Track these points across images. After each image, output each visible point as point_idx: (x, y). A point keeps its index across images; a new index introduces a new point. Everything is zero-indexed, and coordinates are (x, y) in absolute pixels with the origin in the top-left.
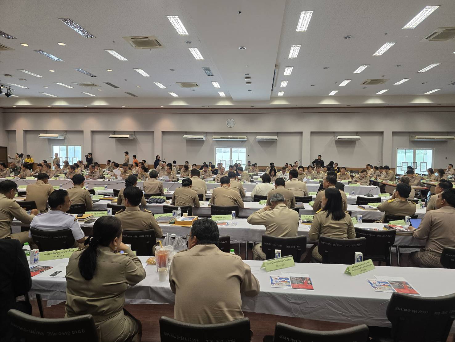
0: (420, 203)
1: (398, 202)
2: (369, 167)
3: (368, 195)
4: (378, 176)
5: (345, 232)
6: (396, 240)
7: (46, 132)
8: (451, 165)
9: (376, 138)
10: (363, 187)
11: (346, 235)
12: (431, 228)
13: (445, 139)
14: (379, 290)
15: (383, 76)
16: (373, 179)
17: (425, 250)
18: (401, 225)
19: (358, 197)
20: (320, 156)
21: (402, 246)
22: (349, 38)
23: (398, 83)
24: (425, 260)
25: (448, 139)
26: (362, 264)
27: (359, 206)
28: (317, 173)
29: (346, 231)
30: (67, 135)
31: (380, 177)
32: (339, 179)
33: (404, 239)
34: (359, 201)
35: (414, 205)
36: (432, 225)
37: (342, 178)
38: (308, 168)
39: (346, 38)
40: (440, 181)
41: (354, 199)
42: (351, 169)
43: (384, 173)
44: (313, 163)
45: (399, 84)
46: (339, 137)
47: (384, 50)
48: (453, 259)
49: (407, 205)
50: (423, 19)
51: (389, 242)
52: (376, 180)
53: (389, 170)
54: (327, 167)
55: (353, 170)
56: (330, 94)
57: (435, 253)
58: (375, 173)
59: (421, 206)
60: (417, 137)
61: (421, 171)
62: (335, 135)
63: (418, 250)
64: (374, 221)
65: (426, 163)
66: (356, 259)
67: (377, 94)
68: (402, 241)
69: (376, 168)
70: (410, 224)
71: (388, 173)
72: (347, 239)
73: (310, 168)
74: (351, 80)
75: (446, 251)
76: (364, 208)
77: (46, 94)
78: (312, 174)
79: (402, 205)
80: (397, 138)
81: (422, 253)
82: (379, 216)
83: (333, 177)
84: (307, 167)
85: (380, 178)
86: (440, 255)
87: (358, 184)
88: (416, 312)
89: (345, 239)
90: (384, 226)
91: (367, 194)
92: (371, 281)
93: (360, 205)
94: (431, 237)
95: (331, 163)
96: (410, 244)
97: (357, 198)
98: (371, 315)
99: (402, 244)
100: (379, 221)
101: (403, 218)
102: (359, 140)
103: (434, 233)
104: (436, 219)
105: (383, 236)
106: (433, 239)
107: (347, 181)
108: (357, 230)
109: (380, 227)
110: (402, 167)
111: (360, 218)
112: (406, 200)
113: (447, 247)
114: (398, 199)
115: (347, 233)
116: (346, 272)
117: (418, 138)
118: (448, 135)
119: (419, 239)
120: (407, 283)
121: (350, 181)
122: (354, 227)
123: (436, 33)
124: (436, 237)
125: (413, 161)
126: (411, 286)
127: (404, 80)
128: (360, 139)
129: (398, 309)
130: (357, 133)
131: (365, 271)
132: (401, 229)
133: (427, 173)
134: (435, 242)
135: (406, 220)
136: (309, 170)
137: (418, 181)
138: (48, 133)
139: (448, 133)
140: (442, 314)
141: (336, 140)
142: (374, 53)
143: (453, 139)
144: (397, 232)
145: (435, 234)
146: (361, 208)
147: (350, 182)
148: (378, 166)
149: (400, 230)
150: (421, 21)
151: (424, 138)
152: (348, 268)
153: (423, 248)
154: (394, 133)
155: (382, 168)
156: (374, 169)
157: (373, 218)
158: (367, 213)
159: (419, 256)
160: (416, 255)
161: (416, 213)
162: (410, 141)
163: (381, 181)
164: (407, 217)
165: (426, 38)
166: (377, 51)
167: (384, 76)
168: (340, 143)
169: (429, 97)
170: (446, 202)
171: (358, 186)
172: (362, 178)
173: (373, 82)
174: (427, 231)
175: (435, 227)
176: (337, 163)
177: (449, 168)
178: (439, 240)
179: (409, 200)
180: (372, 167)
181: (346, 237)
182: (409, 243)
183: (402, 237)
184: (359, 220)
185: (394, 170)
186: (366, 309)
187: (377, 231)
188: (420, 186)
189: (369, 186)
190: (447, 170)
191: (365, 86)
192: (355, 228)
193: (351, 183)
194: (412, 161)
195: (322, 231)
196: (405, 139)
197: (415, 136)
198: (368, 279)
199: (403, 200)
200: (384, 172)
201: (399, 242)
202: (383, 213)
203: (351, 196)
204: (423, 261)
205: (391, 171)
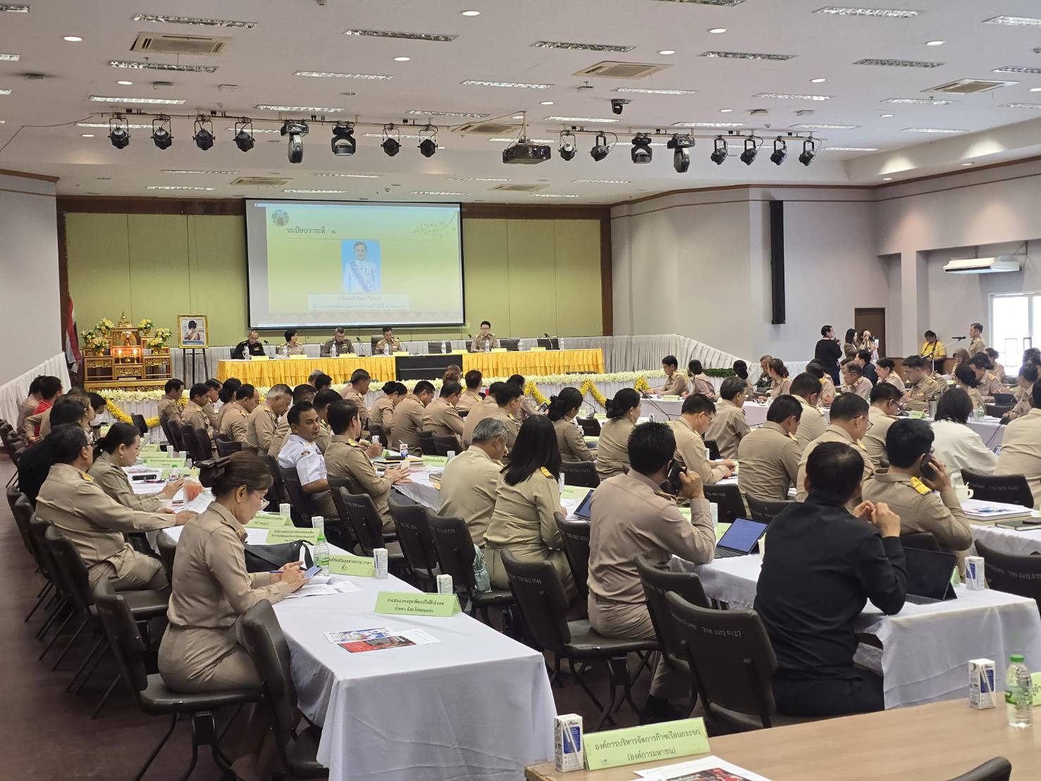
7: (975, 251)
30: (1029, 255)
77: (925, 131)
138: (979, 254)
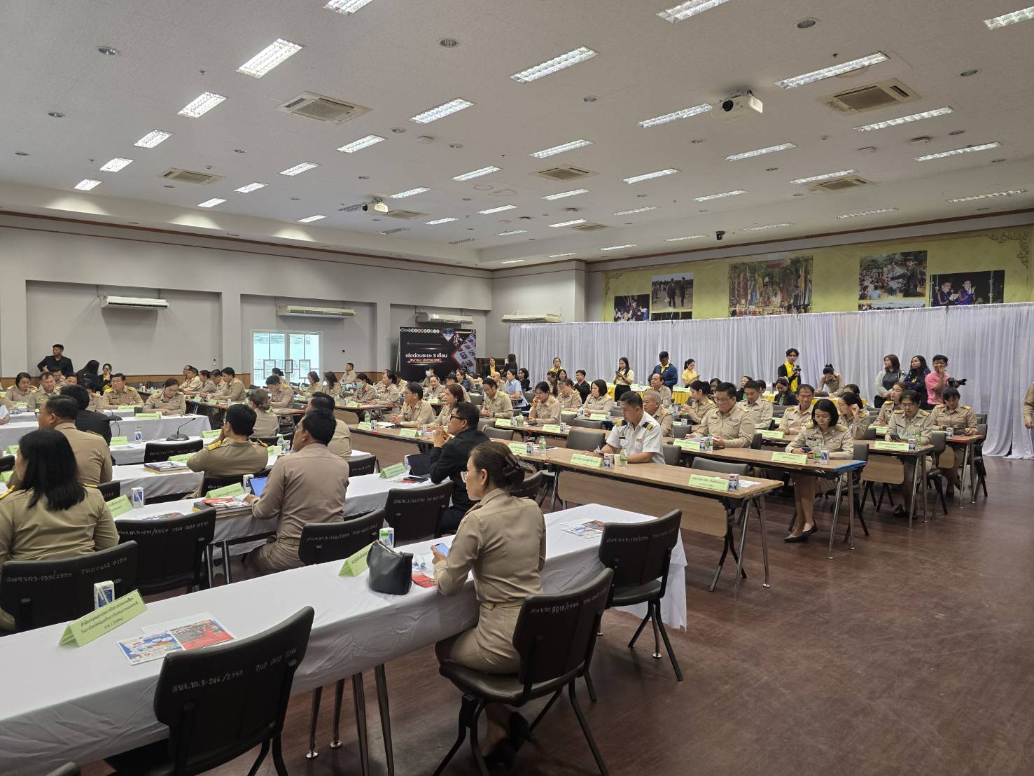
0: (281, 442)
1: (231, 447)
2: (190, 374)
3: (177, 437)
4: (212, 391)
5: (87, 536)
6: (216, 532)
8: (350, 364)
9: (207, 306)
10: (170, 420)
11: (92, 543)
12: (284, 492)
13: (340, 315)
14: (142, 660)
15: (209, 168)
16: (197, 400)
17: (275, 540)
18: (231, 497)
19: (148, 446)
20: (61, 347)
21: (232, 540)
22: (111, 53)
23: (243, 188)
24: (275, 559)
25: (343, 314)
26: (111, 609)
27: (145, 466)
28: (43, 392)
29: (90, 534)
31: (213, 394)
32: (111, 404)
33: (235, 524)
34: (151, 454)
35: (262, 449)
36: (285, 486)
37: (117, 401)
38: (18, 379)
39: (102, 51)
40: (314, 395)
41: (137, 452)
42: (148, 379)
43: (222, 385)
44: (41, 366)
45: (247, 191)
46: (111, 299)
47: (203, 106)
48: (319, 544)
49: (250, 451)
50: (276, 63)
51: (201, 539)
52: (205, 401)
53: (234, 377)
54: (77, 375)
55: (153, 380)
56: (77, 187)
57: (293, 540)
58: (204, 386)
59: (283, 449)
60: (290, 308)
61: (300, 378)
62: (100, 292)
63: (263, 541)
64: (183, 497)
65: (310, 361)
66: (96, 600)
67: (201, 205)
68: (231, 529)
69: (206, 374)
70: (250, 490)
71: (230, 384)
72: (94, 553)
73: (25, 379)
74: (131, 161)
75: (308, 532)
76: (157, 469)
78: (30, 396)
79: (239, 451)
80: (251, 309)
81: (271, 546)
82: (194, 484)
83: (67, 400)
84: (16, 376)
85: (213, 397)
86: (298, 543)
87: (159, 413)
88: (218, 680)
89: (87, 554)
90: (195, 504)
91: (172, 436)
92: (129, 642)
93: (148, 464)
94: (284, 511)
95: (93, 366)
96: (248, 533)
97: (144, 448)
98: (120, 728)
99: (233, 537)
100: (192, 495)
101: (239, 479)
102: (166, 310)
103: (289, 501)
104: (292, 472)
105: (188, 528)
106: (289, 513)
107: (131, 409)
108: (122, 526)
109: (185, 508)
110: (264, 369)
111: (138, 496)
112: (247, 440)
113: (309, 524)
114: (229, 441)
115: (93, 538)
116: (65, 640)
117: (292, 311)
118: (343, 308)
119: (265, 518)
120: (213, 623)
121: (140, 406)
122: (115, 519)
123: (302, 100)
124: (294, 507)
125: (286, 357)
126: (221, 625)
127: (254, 184)
128: (166, 307)
129: (178, 689)
130: (159, 293)
131: (120, 622)
132: (228, 504)
133: (308, 382)
134: (292, 518)
135: (245, 483)
136: (21, 384)
137: (289, 398)
139: (344, 304)
140: (271, 664)
141: (103, 306)
142: (182, 109)
143: (352, 314)
144: (217, 513)
145: (291, 503)
146: (150, 471)
147: (138, 411)
148: (210, 370)
149: (226, 507)
150: (272, 67)
151: (302, 312)
152: (69, 631)
153: (271, 536)
154: (244, 297)
155: (218, 373)
156: (202, 377)
157: (180, 490)
158: (163, 480)
159: (265, 555)
160: (261, 553)
161: (268, 465)
162: (277, 316)
163: (215, 404)
164: (246, 477)
165: (287, 106)
166: (189, 106)
167: (211, 167)
168: (114, 312)
169: (307, 228)
170: (311, 437)
171: (157, 418)
172: (167, 398)
173: (187, 176)
174: (278, 498)
175: (293, 488)
176: (109, 365)
177: (348, 371)
178: (300, 513)
179: (254, 440)
180: (197, 372)
181: (89, 548)
182: (246, 530)
183: (232, 521)
184: (136, 500)
185: (246, 377)
186: (107, 719)
187: (178, 517)
188: (293, 408)
189: (184, 417)
190: (345, 374)
191: (169, 181)
192: (116, 523)
193: (141, 412)
194: (284, 359)
195: (17, 546)
196: (268, 310)
197: (286, 306)
198: (121, 641)
199: (241, 440)
200: (223, 383)
201: (225, 533)
202: (201, 475)
203: (131, 445)
204: (272, 561)
205: (236, 380)
